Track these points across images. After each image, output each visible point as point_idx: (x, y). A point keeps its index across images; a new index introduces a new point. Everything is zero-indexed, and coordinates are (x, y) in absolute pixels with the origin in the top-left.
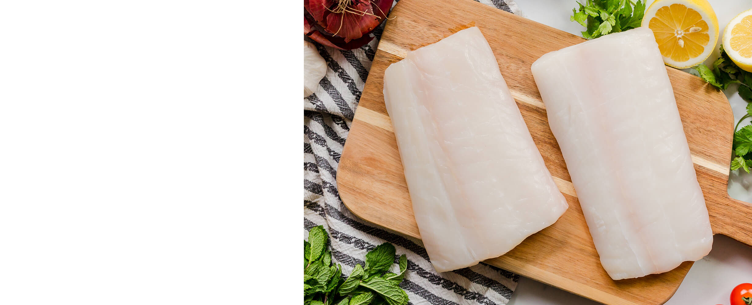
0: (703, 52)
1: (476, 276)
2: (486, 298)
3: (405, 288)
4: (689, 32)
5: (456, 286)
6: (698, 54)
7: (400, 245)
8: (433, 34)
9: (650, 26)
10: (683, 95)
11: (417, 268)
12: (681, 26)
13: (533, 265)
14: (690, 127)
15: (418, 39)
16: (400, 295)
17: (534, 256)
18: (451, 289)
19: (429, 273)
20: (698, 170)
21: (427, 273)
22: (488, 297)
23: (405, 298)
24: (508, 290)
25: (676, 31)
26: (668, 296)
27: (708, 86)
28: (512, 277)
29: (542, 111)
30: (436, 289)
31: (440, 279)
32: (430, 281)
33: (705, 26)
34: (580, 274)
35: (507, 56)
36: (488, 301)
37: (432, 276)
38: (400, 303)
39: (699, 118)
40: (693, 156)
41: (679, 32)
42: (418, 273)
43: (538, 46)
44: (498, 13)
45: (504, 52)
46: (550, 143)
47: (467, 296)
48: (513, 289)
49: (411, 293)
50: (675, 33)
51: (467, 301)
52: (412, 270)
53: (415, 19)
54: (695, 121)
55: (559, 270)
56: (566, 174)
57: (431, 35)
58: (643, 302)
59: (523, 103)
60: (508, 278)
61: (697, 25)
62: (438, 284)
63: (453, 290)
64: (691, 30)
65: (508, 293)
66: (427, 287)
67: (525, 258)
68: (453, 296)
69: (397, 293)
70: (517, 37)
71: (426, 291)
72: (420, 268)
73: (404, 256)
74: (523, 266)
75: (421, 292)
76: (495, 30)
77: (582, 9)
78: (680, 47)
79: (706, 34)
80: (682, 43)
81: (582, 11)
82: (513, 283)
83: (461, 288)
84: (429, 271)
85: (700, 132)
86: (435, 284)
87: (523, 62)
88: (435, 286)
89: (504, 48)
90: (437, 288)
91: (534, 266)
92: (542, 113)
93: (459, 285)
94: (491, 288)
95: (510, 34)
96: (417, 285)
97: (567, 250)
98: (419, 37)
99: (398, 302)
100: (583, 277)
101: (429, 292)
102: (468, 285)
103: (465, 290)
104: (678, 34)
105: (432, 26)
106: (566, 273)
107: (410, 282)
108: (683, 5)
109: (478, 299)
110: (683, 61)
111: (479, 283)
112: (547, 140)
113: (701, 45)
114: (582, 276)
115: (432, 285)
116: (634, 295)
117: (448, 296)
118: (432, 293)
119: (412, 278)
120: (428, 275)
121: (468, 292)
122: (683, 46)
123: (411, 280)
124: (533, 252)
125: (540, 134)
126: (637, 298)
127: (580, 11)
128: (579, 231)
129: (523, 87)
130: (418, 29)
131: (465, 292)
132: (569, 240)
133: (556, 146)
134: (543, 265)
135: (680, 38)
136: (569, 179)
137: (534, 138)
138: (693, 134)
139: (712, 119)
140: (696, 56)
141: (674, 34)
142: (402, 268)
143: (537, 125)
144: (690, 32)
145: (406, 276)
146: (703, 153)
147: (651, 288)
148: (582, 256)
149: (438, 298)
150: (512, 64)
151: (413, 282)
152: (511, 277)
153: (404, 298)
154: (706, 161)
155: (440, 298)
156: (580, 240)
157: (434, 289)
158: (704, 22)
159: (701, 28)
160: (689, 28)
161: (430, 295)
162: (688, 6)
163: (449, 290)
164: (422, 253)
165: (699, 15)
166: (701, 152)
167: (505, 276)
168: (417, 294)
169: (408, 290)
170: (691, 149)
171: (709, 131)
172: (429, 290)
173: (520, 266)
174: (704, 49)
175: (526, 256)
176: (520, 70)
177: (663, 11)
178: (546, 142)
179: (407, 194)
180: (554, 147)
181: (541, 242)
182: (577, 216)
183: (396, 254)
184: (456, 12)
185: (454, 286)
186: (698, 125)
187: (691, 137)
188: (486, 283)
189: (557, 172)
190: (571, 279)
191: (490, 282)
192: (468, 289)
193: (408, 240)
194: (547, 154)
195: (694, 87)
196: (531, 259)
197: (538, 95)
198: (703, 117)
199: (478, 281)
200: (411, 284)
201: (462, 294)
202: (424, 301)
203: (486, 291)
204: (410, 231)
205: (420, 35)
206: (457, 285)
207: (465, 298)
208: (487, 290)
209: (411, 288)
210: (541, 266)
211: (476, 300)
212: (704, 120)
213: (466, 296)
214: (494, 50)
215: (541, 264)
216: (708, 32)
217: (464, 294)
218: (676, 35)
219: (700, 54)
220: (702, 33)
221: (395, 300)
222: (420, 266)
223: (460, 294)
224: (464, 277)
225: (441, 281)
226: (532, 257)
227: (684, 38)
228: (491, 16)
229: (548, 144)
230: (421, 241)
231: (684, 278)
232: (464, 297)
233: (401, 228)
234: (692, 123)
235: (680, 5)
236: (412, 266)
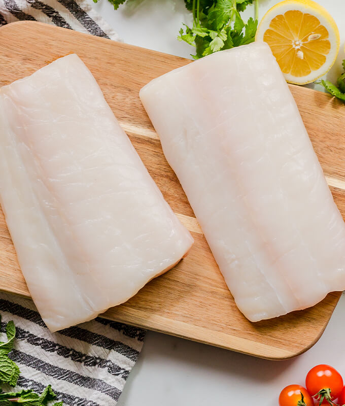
0: (325, 62)
1: (95, 338)
2: (110, 361)
3: (15, 360)
4: (307, 41)
5: (73, 353)
6: (319, 64)
7: (6, 310)
8: (28, 68)
9: (265, 39)
10: (308, 112)
11: (27, 335)
12: (298, 35)
13: (159, 315)
14: (320, 146)
15: (12, 74)
16: (10, 366)
17: (160, 305)
18: (68, 357)
19: (42, 339)
20: (334, 192)
21: (39, 339)
22: (111, 360)
23: (16, 369)
24: (134, 351)
25: (293, 41)
26: (316, 336)
27: (334, 101)
28: (137, 335)
29: (155, 142)
30: (51, 357)
31: (54, 345)
32: (43, 348)
33: (324, 31)
34: (213, 320)
35: (112, 85)
36: (111, 364)
37: (45, 342)
38: (10, 375)
39: (329, 136)
40: (327, 178)
41: (297, 42)
42: (28, 341)
43: (145, 72)
44: (98, 41)
45: (108, 82)
46: (167, 176)
47: (87, 362)
48: (139, 350)
49: (22, 365)
50: (293, 44)
51: (87, 367)
52: (21, 338)
53: (7, 53)
54: (325, 139)
55: (188, 318)
56: (188, 209)
57: (26, 69)
58: (288, 346)
59: (134, 134)
60: (132, 337)
61: (316, 31)
62: (53, 351)
63: (70, 358)
64: (310, 38)
65: (133, 354)
66: (39, 355)
67: (150, 307)
68: (70, 365)
69: (6, 364)
70: (120, 64)
71: (39, 361)
72: (31, 335)
73: (11, 322)
74: (149, 317)
75: (34, 363)
76: (96, 58)
77: (190, 32)
78: (300, 59)
79: (327, 41)
80: (301, 54)
81: (189, 34)
82: (139, 342)
83: (79, 355)
84: (42, 336)
85: (331, 151)
86: (49, 351)
87: (130, 90)
88: (49, 353)
89: (108, 77)
90: (51, 355)
91: (161, 315)
92: (156, 144)
93: (76, 350)
94: (114, 349)
95: (112, 61)
96: (28, 355)
97: (196, 294)
98: (13, 72)
99: (8, 375)
100: (218, 324)
101: (43, 362)
102: (87, 349)
103: (85, 355)
104: (296, 45)
105: (26, 59)
106: (198, 320)
107: (21, 353)
108: (298, 11)
109: (100, 364)
110: (305, 75)
111: (99, 346)
112: (163, 173)
113: (323, 54)
114: (216, 323)
115: (46, 352)
116: (276, 339)
117: (65, 364)
118: (46, 362)
119: (22, 348)
120: (41, 342)
121: (88, 357)
122: (302, 58)
123: (21, 351)
124: (158, 300)
125: (155, 167)
126: (280, 342)
127: (188, 33)
128: (209, 271)
129: (132, 117)
130: (12, 64)
131: (84, 358)
132: (198, 283)
133: (174, 179)
134: (171, 313)
135: (298, 50)
136: (192, 214)
137: (149, 171)
138: (324, 153)
139: (343, 136)
140: (317, 67)
141: (292, 46)
142: (10, 336)
143: (150, 158)
144: (309, 40)
145: (15, 346)
146: (337, 174)
147: (296, 330)
148: (214, 299)
149: (54, 367)
150: (118, 94)
151: (24, 352)
152: (135, 336)
153: (14, 369)
154: (342, 182)
155: (56, 367)
156: (210, 281)
157: (48, 357)
158: (323, 27)
159: (320, 34)
160: (308, 37)
161: (44, 365)
162: (304, 11)
163: (66, 357)
164: (32, 317)
165: (317, 20)
166: (334, 173)
167: (129, 336)
168: (29, 366)
169: (19, 362)
170: (325, 171)
171: (340, 149)
172: (43, 359)
173: (145, 317)
174: (325, 59)
175: (151, 304)
176: (127, 100)
177: (278, 21)
178: (162, 176)
179: (11, 246)
180: (172, 181)
181: (166, 287)
182: (204, 254)
183: (2, 321)
184: (53, 43)
185: (71, 353)
186: (328, 143)
187: (322, 157)
188: (108, 345)
189: (178, 207)
190: (204, 327)
191: (111, 343)
192: (87, 353)
193: (15, 304)
194: (165, 189)
195: (320, 103)
196: (157, 309)
197: (150, 125)
198: (333, 134)
199: (98, 343)
200: (22, 355)
201: (80, 361)
202: (38, 373)
203: (108, 355)
204: (16, 288)
205: (14, 70)
206: (75, 351)
207: (85, 365)
208: (109, 353)
209: (22, 359)
210: (169, 314)
211: (97, 366)
212: (334, 138)
213: (85, 363)
214: (98, 80)
215: (168, 313)
216: (328, 37)
217: (84, 360)
218: (294, 46)
219: (322, 64)
220: (323, 40)
221: (5, 371)
222: (31, 333)
223: (78, 361)
224: (82, 341)
225: (55, 347)
226: (157, 306)
227: (303, 49)
228: (91, 44)
229: (165, 177)
230: (29, 299)
231: (331, 314)
232: (83, 363)
233: (7, 285)
234: (321, 141)
235: (295, 11)
236: (21, 334)
